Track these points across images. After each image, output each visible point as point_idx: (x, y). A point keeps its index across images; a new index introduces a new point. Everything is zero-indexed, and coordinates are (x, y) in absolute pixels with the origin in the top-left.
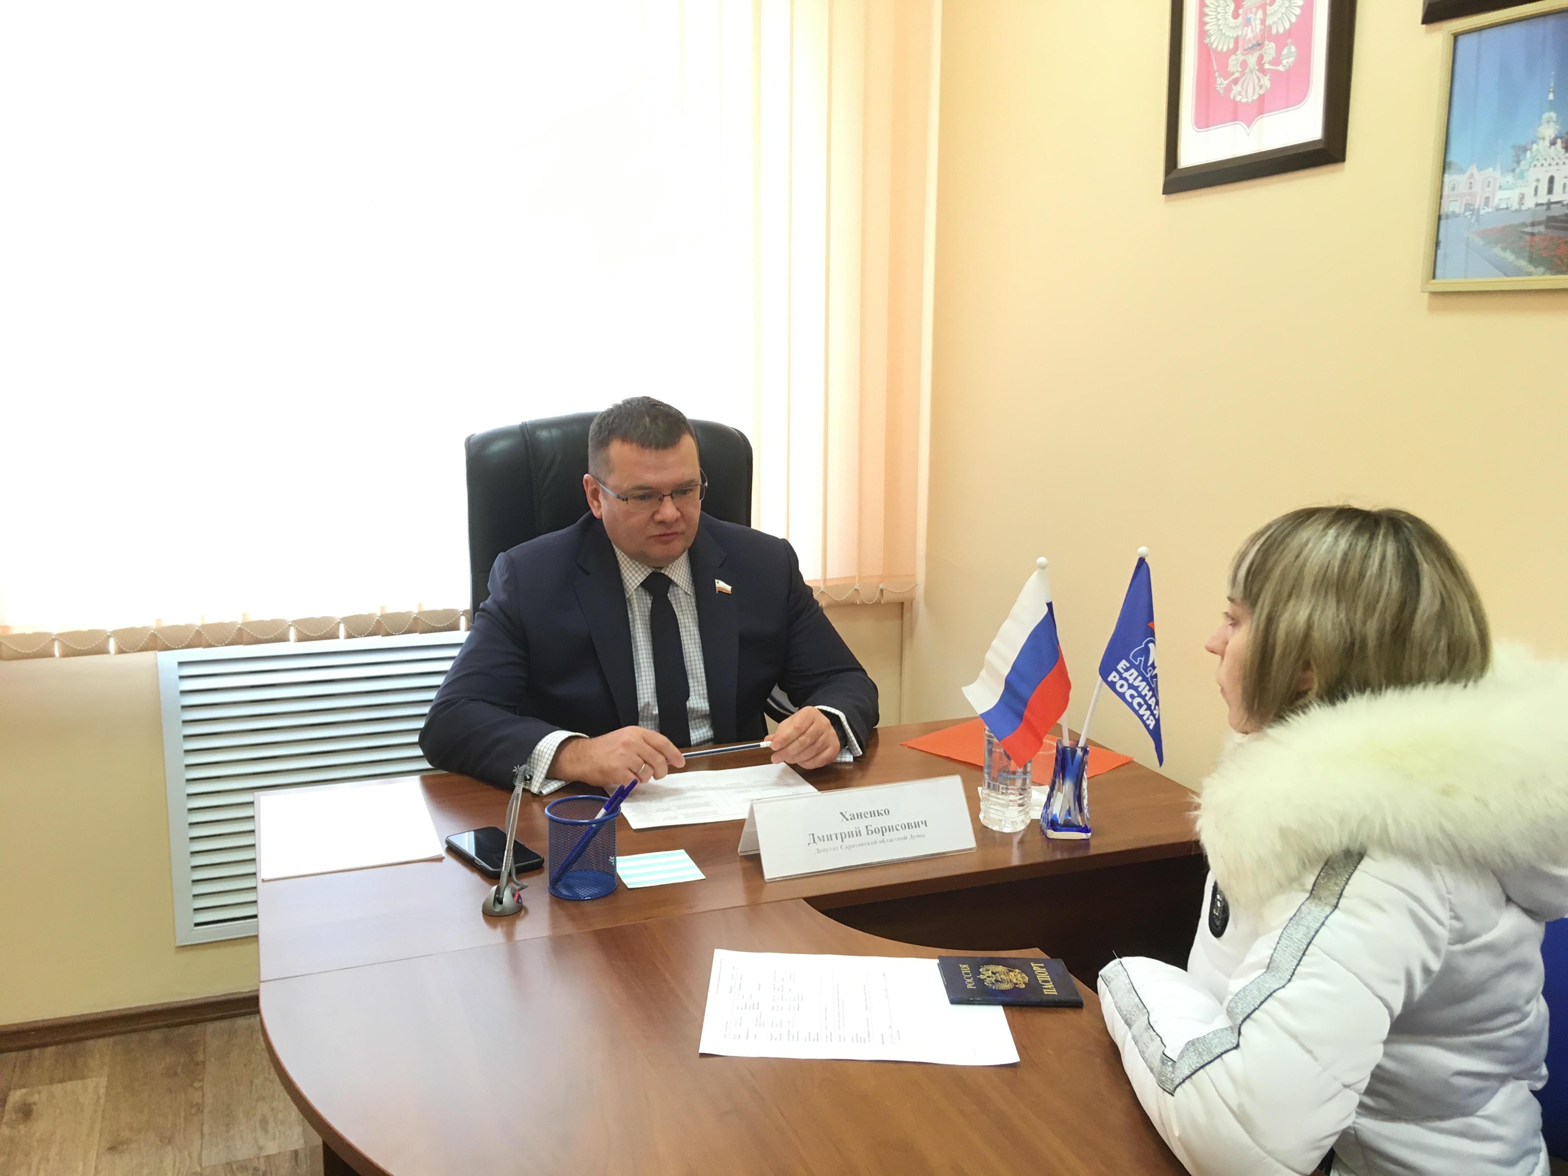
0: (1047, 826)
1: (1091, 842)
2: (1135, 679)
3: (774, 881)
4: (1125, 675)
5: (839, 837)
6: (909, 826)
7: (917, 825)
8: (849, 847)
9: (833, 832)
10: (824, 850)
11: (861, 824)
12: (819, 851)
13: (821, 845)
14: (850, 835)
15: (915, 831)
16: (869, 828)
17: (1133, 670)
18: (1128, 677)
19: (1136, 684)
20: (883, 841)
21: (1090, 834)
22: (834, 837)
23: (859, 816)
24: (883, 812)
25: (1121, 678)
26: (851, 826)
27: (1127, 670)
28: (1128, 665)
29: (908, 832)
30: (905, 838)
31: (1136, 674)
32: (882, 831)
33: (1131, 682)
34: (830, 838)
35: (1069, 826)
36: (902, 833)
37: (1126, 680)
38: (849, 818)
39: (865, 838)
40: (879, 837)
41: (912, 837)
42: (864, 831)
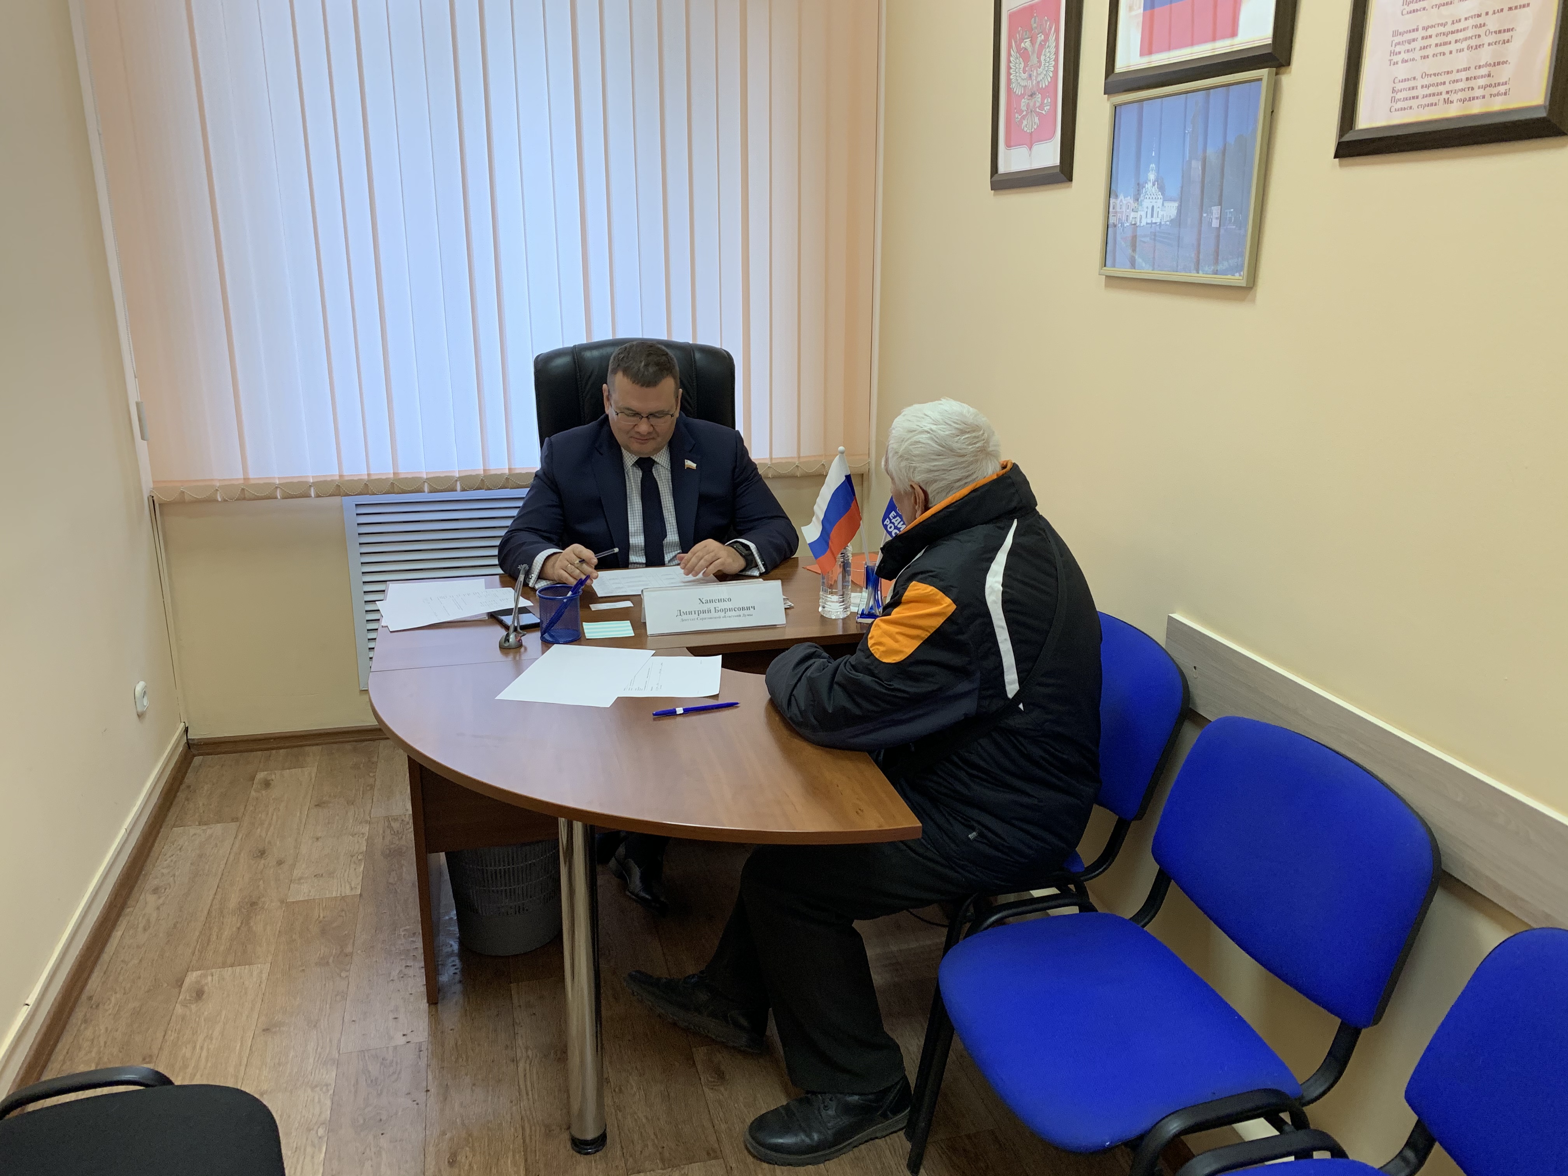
2: (898, 524)
3: (652, 636)
4: (893, 520)
5: (697, 612)
6: (743, 609)
7: (748, 608)
8: (702, 619)
9: (693, 610)
10: (686, 620)
11: (711, 606)
12: (683, 620)
13: (685, 617)
14: (704, 612)
15: (746, 612)
16: (717, 609)
17: (898, 518)
18: (895, 522)
19: (899, 526)
20: (725, 617)
22: (693, 613)
23: (711, 601)
24: (727, 600)
25: (891, 522)
26: (705, 607)
27: (894, 518)
28: (895, 514)
29: (741, 613)
31: (900, 520)
32: (725, 610)
33: (896, 525)
34: (690, 613)
36: (738, 613)
37: (893, 523)
38: (704, 602)
39: (713, 614)
40: (722, 614)
41: (744, 615)
42: (713, 610)
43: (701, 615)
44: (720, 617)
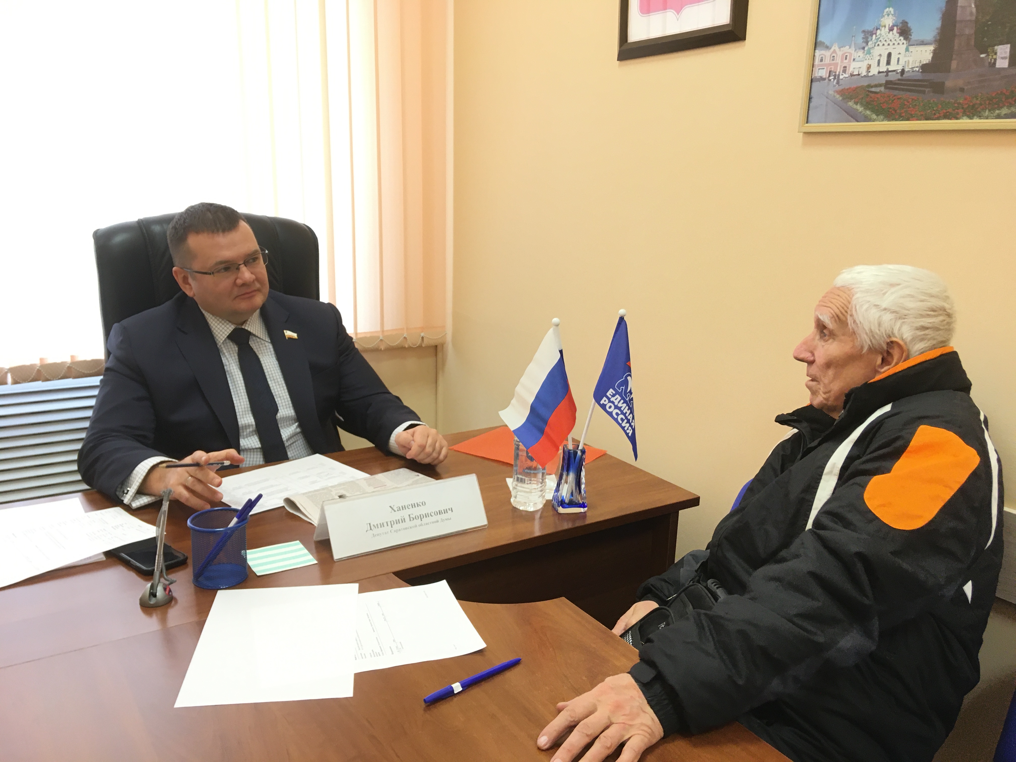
0: (558, 504)
1: (588, 514)
2: (619, 402)
4: (613, 399)
5: (389, 524)
6: (440, 512)
7: (446, 511)
8: (396, 531)
9: (383, 521)
10: (378, 535)
11: (405, 514)
12: (374, 536)
13: (375, 531)
14: (398, 522)
15: (444, 516)
16: (411, 516)
17: (617, 396)
18: (615, 401)
19: (620, 405)
20: (421, 525)
21: (586, 509)
22: (385, 524)
23: (404, 508)
24: (421, 504)
25: (610, 401)
26: (398, 516)
27: (613, 396)
28: (614, 392)
29: (439, 517)
30: (438, 521)
31: (619, 398)
32: (421, 517)
33: (616, 404)
34: (382, 525)
35: (572, 504)
36: (435, 518)
37: (613, 403)
38: (396, 509)
39: (408, 523)
40: (418, 522)
41: (442, 520)
42: (407, 519)
43: (396, 527)
44: (416, 526)
